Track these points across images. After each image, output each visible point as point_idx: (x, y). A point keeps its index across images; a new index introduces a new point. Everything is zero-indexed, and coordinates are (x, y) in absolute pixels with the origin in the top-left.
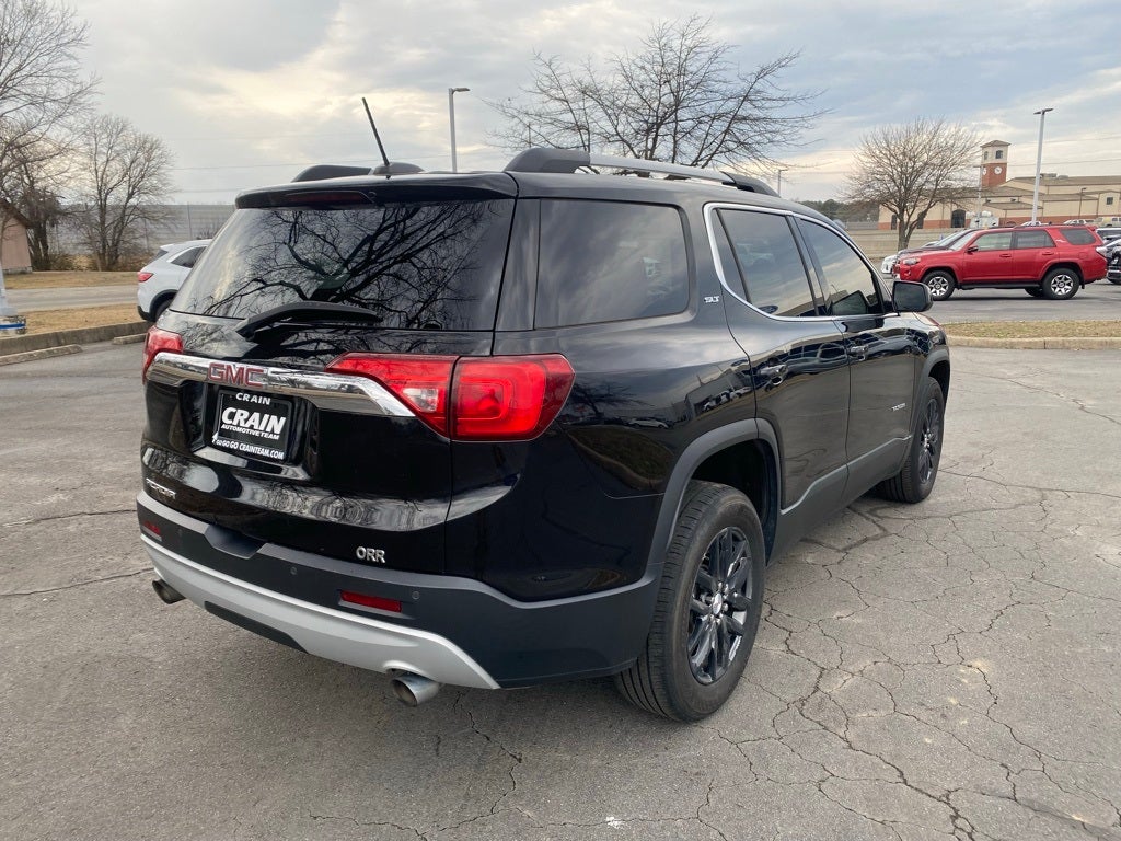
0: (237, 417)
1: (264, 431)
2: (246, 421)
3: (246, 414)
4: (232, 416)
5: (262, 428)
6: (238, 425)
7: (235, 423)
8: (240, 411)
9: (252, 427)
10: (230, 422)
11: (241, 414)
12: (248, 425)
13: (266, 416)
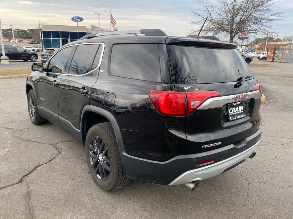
0: (233, 110)
1: (240, 111)
2: (235, 110)
3: (235, 108)
4: (231, 111)
5: (239, 111)
6: (234, 113)
7: (233, 112)
8: (233, 108)
9: (237, 111)
10: (231, 112)
11: (234, 109)
12: (236, 111)
13: (239, 107)
